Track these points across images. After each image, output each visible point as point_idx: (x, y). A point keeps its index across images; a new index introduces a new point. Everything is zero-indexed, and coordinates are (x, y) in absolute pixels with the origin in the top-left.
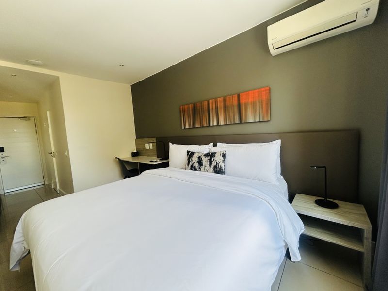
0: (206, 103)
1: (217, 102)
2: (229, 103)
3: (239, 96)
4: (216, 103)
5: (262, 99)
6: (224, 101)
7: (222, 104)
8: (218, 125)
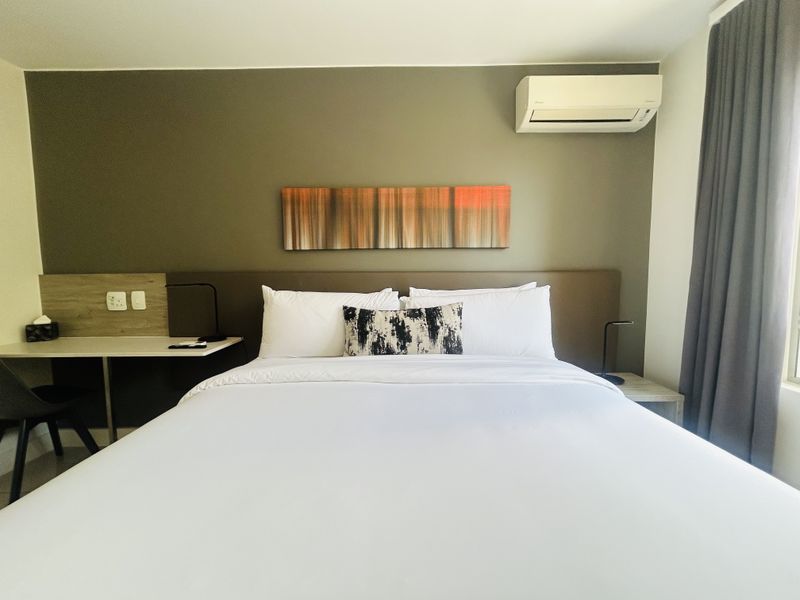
0: (369, 194)
1: (401, 194)
2: (428, 202)
3: (452, 191)
4: (398, 197)
5: (497, 207)
6: (419, 195)
7: (413, 202)
8: (400, 248)
